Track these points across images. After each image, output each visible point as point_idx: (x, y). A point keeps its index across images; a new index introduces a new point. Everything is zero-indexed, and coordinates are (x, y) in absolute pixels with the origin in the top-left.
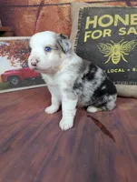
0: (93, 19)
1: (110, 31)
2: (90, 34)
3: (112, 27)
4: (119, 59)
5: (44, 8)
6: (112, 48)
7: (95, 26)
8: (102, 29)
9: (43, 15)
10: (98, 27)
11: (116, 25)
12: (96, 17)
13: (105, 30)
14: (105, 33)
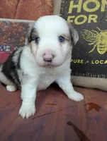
0: (77, 3)
1: (96, 17)
2: (73, 19)
3: (98, 12)
6: (99, 36)
7: (79, 11)
8: (87, 14)
10: (83, 12)
11: (103, 10)
12: (80, 1)
13: (90, 16)
14: (90, 19)
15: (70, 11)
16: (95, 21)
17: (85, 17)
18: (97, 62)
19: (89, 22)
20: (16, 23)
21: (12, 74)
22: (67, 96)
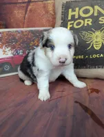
0: (75, 11)
1: (91, 20)
2: (73, 24)
4: (101, 45)
5: (31, 4)
6: (94, 35)
7: (76, 17)
8: (84, 19)
9: (31, 10)
10: (80, 17)
11: (96, 14)
12: (77, 9)
13: (86, 20)
14: (86, 22)
16: (90, 24)
17: (82, 21)
18: (94, 56)
19: (86, 25)
20: (26, 31)
21: (28, 71)
22: (72, 85)
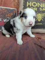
15: (27, 6)
17: (33, 8)
